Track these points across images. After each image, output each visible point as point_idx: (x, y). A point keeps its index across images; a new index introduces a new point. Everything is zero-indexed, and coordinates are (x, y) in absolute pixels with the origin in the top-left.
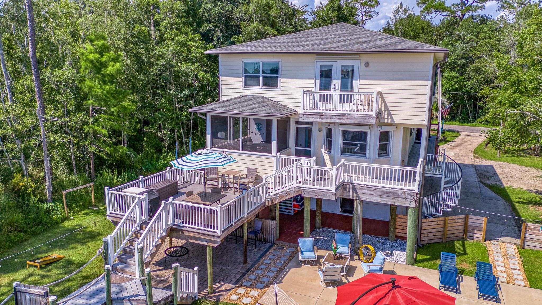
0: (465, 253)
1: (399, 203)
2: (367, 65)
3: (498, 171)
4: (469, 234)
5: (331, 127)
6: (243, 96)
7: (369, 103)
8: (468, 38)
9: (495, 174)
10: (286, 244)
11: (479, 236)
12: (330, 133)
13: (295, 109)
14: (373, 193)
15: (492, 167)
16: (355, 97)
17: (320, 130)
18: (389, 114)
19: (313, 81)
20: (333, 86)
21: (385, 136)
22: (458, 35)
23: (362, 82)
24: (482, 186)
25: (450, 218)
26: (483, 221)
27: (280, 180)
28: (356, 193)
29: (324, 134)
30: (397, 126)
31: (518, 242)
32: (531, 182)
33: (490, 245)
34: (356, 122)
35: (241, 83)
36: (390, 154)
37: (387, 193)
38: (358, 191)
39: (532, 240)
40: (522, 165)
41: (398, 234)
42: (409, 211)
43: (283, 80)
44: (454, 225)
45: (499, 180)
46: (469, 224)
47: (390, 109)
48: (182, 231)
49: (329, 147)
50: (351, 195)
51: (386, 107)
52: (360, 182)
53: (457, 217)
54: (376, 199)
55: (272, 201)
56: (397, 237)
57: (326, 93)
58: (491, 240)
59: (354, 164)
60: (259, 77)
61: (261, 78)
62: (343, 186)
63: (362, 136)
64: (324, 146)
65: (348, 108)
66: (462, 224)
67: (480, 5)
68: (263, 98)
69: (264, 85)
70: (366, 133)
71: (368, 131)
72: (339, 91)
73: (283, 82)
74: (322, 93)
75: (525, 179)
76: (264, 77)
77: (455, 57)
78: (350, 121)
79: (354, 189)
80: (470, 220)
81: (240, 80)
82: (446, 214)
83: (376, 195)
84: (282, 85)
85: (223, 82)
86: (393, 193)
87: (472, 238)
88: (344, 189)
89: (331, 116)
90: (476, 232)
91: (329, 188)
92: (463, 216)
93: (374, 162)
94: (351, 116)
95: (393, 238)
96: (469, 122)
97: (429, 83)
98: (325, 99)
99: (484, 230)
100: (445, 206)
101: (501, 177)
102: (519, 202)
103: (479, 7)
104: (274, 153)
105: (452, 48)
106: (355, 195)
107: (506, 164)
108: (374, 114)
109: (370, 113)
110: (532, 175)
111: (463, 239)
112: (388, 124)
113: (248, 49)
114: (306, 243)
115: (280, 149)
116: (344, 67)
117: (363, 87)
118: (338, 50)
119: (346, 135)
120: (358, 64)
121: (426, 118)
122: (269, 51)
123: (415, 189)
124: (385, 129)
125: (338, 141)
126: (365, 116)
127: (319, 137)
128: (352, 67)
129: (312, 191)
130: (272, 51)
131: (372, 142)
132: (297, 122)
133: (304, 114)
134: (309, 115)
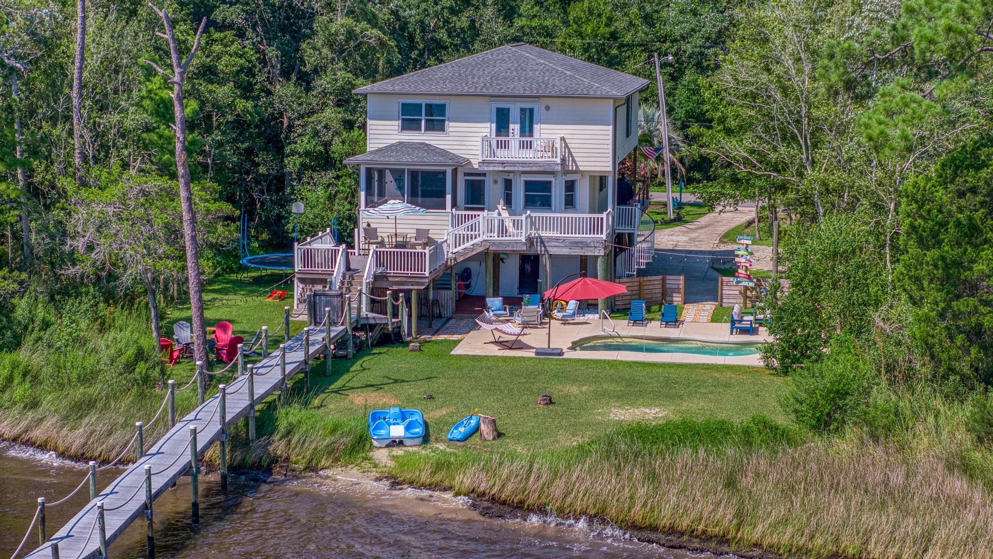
0: (660, 311)
1: (589, 252)
2: (547, 108)
4: (668, 298)
5: (511, 177)
6: (401, 143)
7: (553, 149)
10: (466, 316)
11: (678, 299)
13: (467, 157)
14: (562, 245)
16: (535, 144)
17: (496, 182)
18: (574, 161)
19: (488, 125)
20: (511, 131)
21: (570, 186)
23: (543, 126)
25: (645, 279)
26: (680, 281)
27: (459, 240)
28: (545, 246)
29: (500, 188)
30: (583, 173)
31: (714, 304)
33: (688, 307)
34: (541, 169)
35: (396, 128)
36: (578, 207)
37: (576, 243)
38: (546, 244)
39: (729, 297)
42: (600, 262)
43: (451, 124)
44: (651, 287)
46: (668, 286)
47: (574, 155)
49: (508, 202)
50: (539, 249)
51: (570, 153)
52: (547, 235)
53: (653, 278)
54: (565, 251)
55: (455, 259)
57: (503, 139)
58: (689, 303)
59: (541, 215)
60: (420, 120)
61: (423, 122)
62: (530, 241)
63: (546, 186)
64: (502, 201)
65: (527, 155)
66: (660, 286)
68: (427, 145)
69: (427, 129)
70: (550, 182)
71: (553, 179)
72: (518, 136)
73: (451, 126)
74: (500, 139)
76: (427, 120)
78: (534, 169)
79: (542, 242)
80: (668, 282)
81: (396, 124)
82: (641, 274)
83: (566, 247)
84: (450, 129)
85: (372, 127)
86: (581, 242)
87: (671, 303)
88: (532, 243)
89: (514, 164)
90: (674, 295)
91: (519, 238)
92: (660, 277)
93: (562, 212)
97: (611, 128)
98: (504, 145)
99: (682, 291)
100: (638, 264)
104: (448, 209)
106: (543, 249)
108: (558, 160)
109: (554, 159)
111: (661, 304)
112: (572, 172)
113: (407, 89)
114: (494, 302)
115: (454, 205)
116: (522, 110)
117: (544, 132)
118: (516, 93)
119: (529, 185)
120: (538, 108)
121: (611, 164)
122: (434, 91)
123: (604, 237)
124: (570, 177)
125: (519, 193)
126: (549, 164)
127: (493, 190)
128: (531, 111)
129: (501, 243)
130: (439, 91)
131: (558, 194)
132: (466, 174)
133: (484, 162)
134: (489, 163)
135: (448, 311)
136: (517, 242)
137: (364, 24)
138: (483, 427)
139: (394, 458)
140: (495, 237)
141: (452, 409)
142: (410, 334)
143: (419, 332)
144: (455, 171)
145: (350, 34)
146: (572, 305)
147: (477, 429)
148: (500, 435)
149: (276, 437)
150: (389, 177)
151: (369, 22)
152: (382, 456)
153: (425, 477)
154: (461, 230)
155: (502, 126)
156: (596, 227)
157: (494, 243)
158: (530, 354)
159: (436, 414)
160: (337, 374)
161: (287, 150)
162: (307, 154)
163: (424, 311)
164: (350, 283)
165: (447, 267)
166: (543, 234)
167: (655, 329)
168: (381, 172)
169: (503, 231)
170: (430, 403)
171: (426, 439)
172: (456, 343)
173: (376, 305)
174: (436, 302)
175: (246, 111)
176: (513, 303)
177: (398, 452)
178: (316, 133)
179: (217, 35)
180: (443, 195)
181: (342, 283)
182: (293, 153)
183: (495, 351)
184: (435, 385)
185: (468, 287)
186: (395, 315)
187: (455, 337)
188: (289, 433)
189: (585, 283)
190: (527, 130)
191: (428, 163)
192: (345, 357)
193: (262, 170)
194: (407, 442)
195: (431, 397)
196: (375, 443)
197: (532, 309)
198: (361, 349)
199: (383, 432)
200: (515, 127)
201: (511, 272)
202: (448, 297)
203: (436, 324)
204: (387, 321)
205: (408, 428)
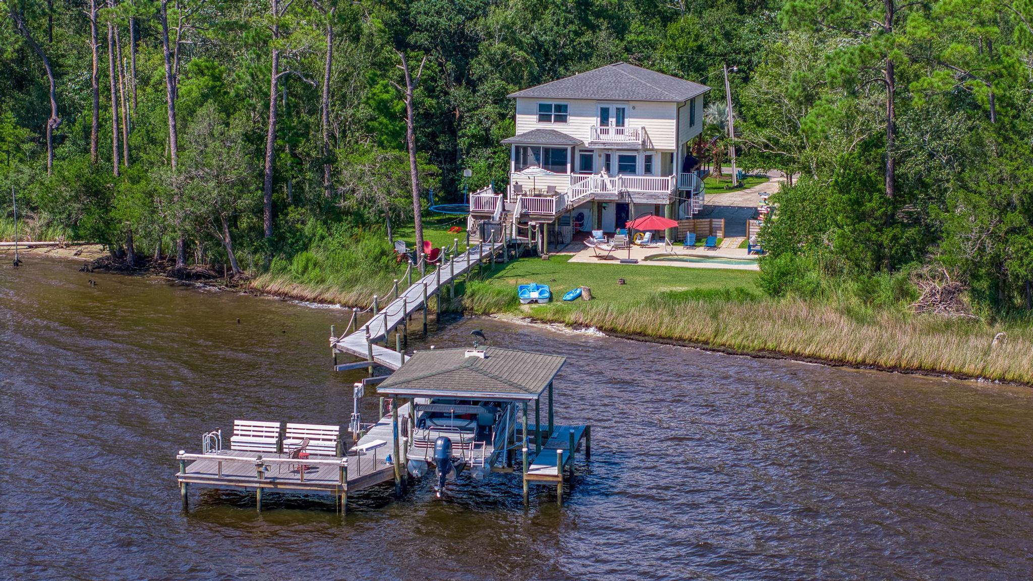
1: (659, 202)
2: (634, 108)
4: (714, 234)
5: (610, 152)
6: (538, 130)
7: (637, 135)
10: (579, 242)
11: (719, 234)
13: (581, 139)
14: (642, 197)
16: (626, 131)
17: (600, 156)
18: (651, 142)
19: (595, 119)
20: (610, 123)
21: (648, 159)
23: (631, 120)
25: (698, 221)
26: (722, 222)
27: (575, 193)
29: (603, 160)
30: (657, 150)
33: (723, 239)
34: (630, 148)
35: (535, 120)
36: (653, 172)
37: (651, 196)
38: (632, 197)
42: (666, 208)
44: (702, 226)
46: (713, 225)
47: (651, 138)
48: (528, 215)
49: (608, 169)
50: (627, 200)
51: (648, 137)
52: (633, 191)
53: (704, 220)
54: (644, 201)
55: (573, 205)
57: (605, 127)
58: (726, 237)
59: (628, 177)
60: (551, 115)
61: (553, 116)
62: (621, 194)
63: (633, 159)
65: (620, 139)
66: (708, 226)
68: (555, 131)
69: (555, 121)
70: (635, 156)
71: (637, 155)
72: (615, 126)
73: (571, 119)
74: (602, 127)
76: (555, 115)
78: (623, 148)
79: (629, 195)
80: (713, 223)
81: (535, 118)
83: (644, 198)
84: (571, 121)
85: (519, 119)
86: (655, 196)
88: (622, 196)
89: (611, 144)
90: (718, 232)
92: (708, 220)
93: (642, 175)
94: (625, 144)
97: (675, 121)
98: (606, 132)
99: (723, 229)
100: (694, 211)
104: (569, 173)
106: (630, 199)
108: (640, 142)
109: (637, 141)
112: (650, 150)
113: (542, 95)
114: (598, 233)
115: (573, 170)
116: (617, 109)
117: (632, 124)
118: (613, 98)
119: (622, 158)
120: (628, 107)
121: (674, 145)
122: (560, 97)
123: (669, 192)
124: (648, 153)
125: (615, 163)
126: (634, 144)
127: (599, 161)
128: (624, 109)
129: (602, 195)
130: (563, 96)
131: (640, 164)
132: (580, 151)
133: (592, 143)
134: (596, 143)
135: (567, 240)
136: (612, 195)
137: (514, 48)
138: (583, 293)
139: (532, 309)
140: (599, 191)
141: (566, 286)
142: (542, 252)
143: (548, 251)
144: (573, 149)
145: (505, 55)
146: (648, 235)
147: (580, 295)
148: (593, 298)
149: (465, 297)
150: (530, 152)
151: (517, 46)
152: (526, 308)
153: (549, 317)
154: (577, 187)
155: (604, 120)
156: (665, 185)
157: (597, 195)
158: (618, 262)
159: (556, 288)
160: (497, 271)
161: (460, 134)
162: (473, 136)
163: (552, 239)
164: (505, 218)
165: (567, 211)
166: (630, 190)
167: (701, 251)
168: (525, 149)
169: (604, 187)
170: (554, 283)
171: (551, 299)
172: (571, 257)
173: (520, 232)
174: (560, 233)
175: (431, 106)
176: (609, 235)
177: (534, 306)
178: (480, 122)
179: (412, 54)
180: (565, 164)
181: (500, 218)
182: (464, 135)
183: (596, 260)
184: (556, 276)
185: (581, 225)
186: (533, 238)
187: (572, 254)
188: (473, 295)
189: (652, 220)
190: (620, 122)
191: (555, 143)
192: (503, 262)
193: (441, 147)
194: (540, 301)
195: (554, 280)
196: (522, 301)
197: (621, 237)
198: (512, 259)
199: (526, 296)
200: (612, 120)
201: (610, 215)
202: (568, 231)
203: (559, 247)
204: (528, 240)
205: (540, 294)
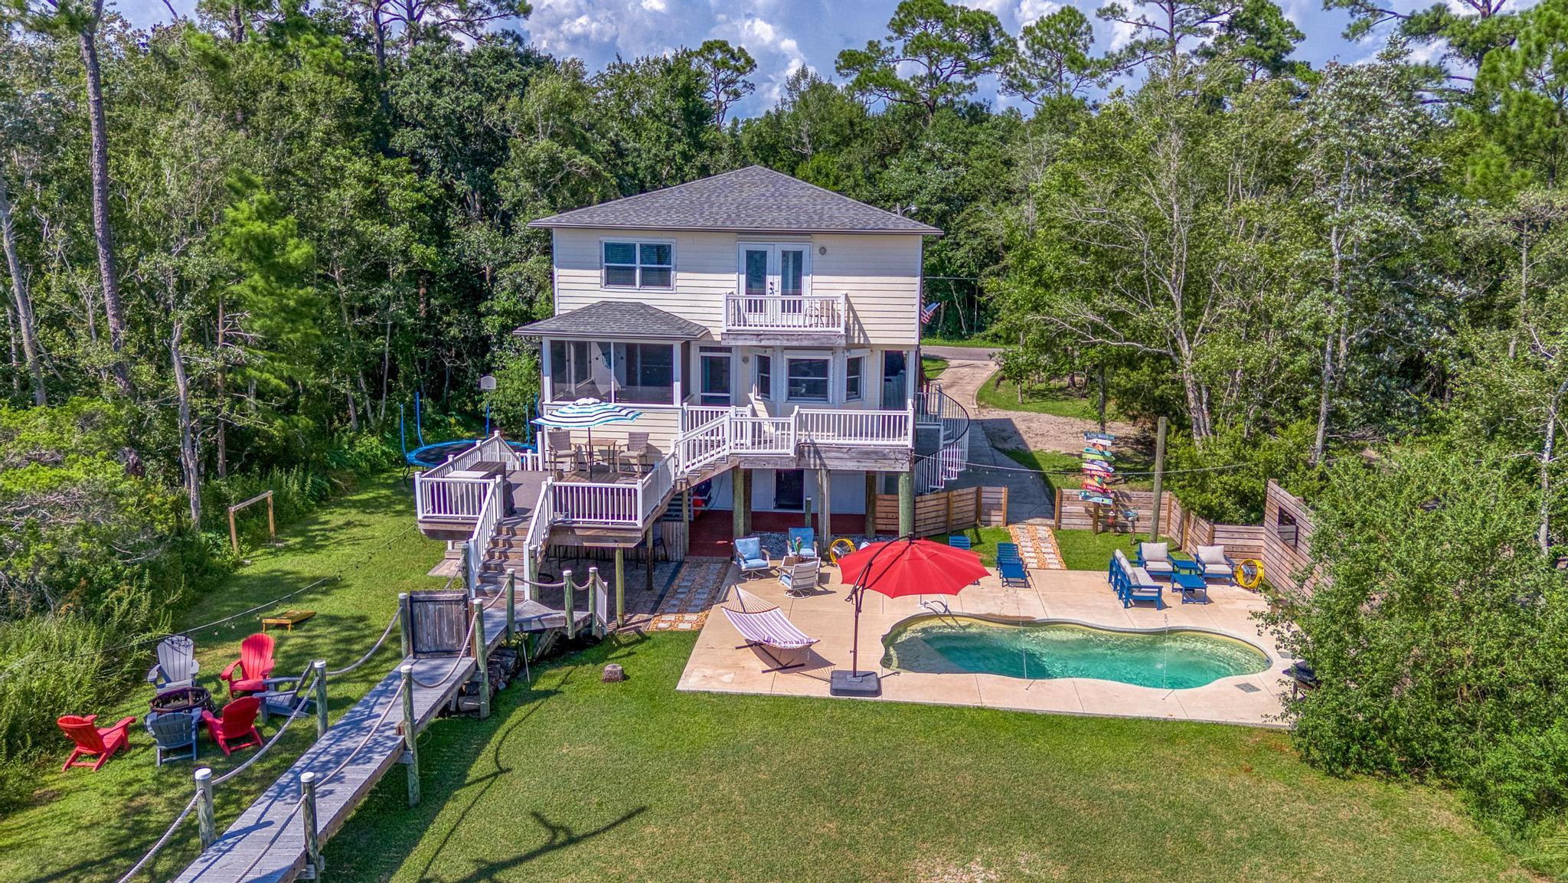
0: (980, 542)
1: (886, 467)
2: (823, 251)
3: (1021, 427)
4: (984, 518)
5: (769, 354)
6: (605, 303)
7: (832, 313)
8: (948, 157)
9: (1016, 432)
10: (705, 559)
11: (997, 518)
12: (764, 364)
13: (704, 324)
14: (846, 456)
15: (1009, 420)
16: (806, 304)
17: (745, 360)
18: (861, 329)
19: (734, 276)
20: (769, 286)
21: (854, 366)
22: (929, 149)
23: (816, 278)
24: (996, 452)
25: (955, 493)
26: (1002, 494)
27: (694, 449)
28: (821, 458)
29: (752, 368)
30: (871, 348)
31: (1052, 522)
32: (1073, 441)
33: (1015, 530)
34: (816, 344)
35: (598, 280)
36: (864, 395)
37: (867, 453)
38: (823, 455)
39: (1070, 515)
40: (1059, 415)
41: (879, 527)
42: (902, 481)
43: (680, 275)
44: (962, 503)
45: (1023, 442)
46: (983, 501)
47: (862, 321)
48: (572, 530)
49: (765, 388)
50: (813, 462)
51: (856, 318)
52: (825, 441)
53: (965, 491)
54: (851, 465)
55: (688, 483)
56: (878, 532)
57: (758, 298)
58: (1014, 523)
59: (815, 411)
60: (634, 269)
61: (638, 271)
62: (800, 451)
63: (822, 367)
64: (755, 388)
65: (795, 322)
66: (973, 501)
67: (967, 82)
68: (644, 306)
69: (644, 283)
70: (826, 361)
71: (831, 358)
72: (779, 294)
73: (679, 278)
74: (753, 297)
75: (1064, 437)
76: (643, 269)
77: (926, 199)
78: (805, 343)
79: (817, 452)
80: (984, 495)
81: (596, 275)
82: (950, 486)
83: (852, 458)
84: (679, 283)
85: (561, 279)
86: (876, 453)
87: (988, 523)
88: (802, 455)
89: (775, 336)
90: (993, 512)
91: (785, 451)
92: (973, 489)
93: (842, 407)
94: (808, 335)
95: (873, 534)
96: (962, 337)
97: (918, 280)
98: (757, 307)
99: (1004, 508)
100: (947, 473)
101: (1025, 437)
102: (1054, 473)
103: (964, 88)
104: (677, 404)
105: (920, 179)
106: (818, 461)
107: (1033, 414)
108: (842, 330)
109: (836, 329)
110: (1075, 429)
111: (976, 526)
112: (859, 346)
113: (612, 220)
114: (747, 544)
115: (686, 394)
117: (816, 286)
118: (776, 227)
119: (795, 367)
120: (809, 249)
121: (916, 334)
122: (653, 225)
123: (909, 443)
124: (855, 354)
125: (780, 377)
126: (828, 336)
127: (743, 374)
128: (798, 256)
129: (757, 459)
130: (660, 224)
131: (837, 378)
132: (703, 349)
133: (729, 333)
134: (738, 334)
135: (678, 553)
136: (782, 457)
137: (571, 149)
140: (748, 447)
142: (611, 620)
144: (686, 346)
145: (554, 162)
150: (595, 352)
151: (579, 147)
154: (696, 434)
155: (756, 280)
157: (746, 458)
158: (823, 686)
164: (504, 555)
165: (675, 495)
166: (819, 439)
168: (582, 348)
169: (760, 438)
172: (692, 638)
175: (424, 259)
178: (517, 288)
180: (669, 384)
185: (707, 501)
186: (580, 605)
189: (915, 557)
190: (793, 284)
191: (647, 333)
202: (679, 531)
203: (660, 578)
204: (565, 623)
